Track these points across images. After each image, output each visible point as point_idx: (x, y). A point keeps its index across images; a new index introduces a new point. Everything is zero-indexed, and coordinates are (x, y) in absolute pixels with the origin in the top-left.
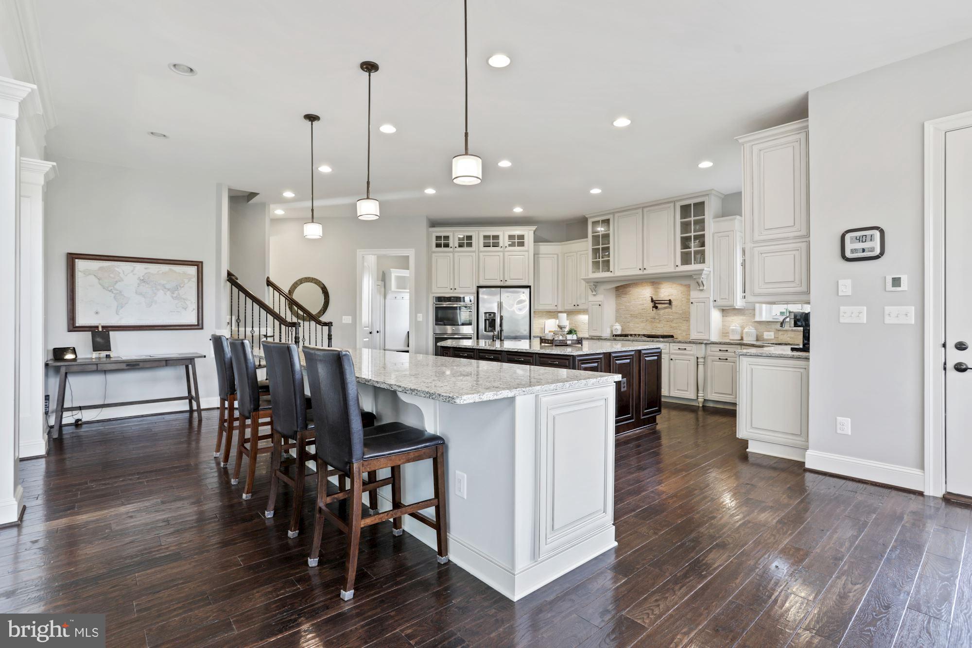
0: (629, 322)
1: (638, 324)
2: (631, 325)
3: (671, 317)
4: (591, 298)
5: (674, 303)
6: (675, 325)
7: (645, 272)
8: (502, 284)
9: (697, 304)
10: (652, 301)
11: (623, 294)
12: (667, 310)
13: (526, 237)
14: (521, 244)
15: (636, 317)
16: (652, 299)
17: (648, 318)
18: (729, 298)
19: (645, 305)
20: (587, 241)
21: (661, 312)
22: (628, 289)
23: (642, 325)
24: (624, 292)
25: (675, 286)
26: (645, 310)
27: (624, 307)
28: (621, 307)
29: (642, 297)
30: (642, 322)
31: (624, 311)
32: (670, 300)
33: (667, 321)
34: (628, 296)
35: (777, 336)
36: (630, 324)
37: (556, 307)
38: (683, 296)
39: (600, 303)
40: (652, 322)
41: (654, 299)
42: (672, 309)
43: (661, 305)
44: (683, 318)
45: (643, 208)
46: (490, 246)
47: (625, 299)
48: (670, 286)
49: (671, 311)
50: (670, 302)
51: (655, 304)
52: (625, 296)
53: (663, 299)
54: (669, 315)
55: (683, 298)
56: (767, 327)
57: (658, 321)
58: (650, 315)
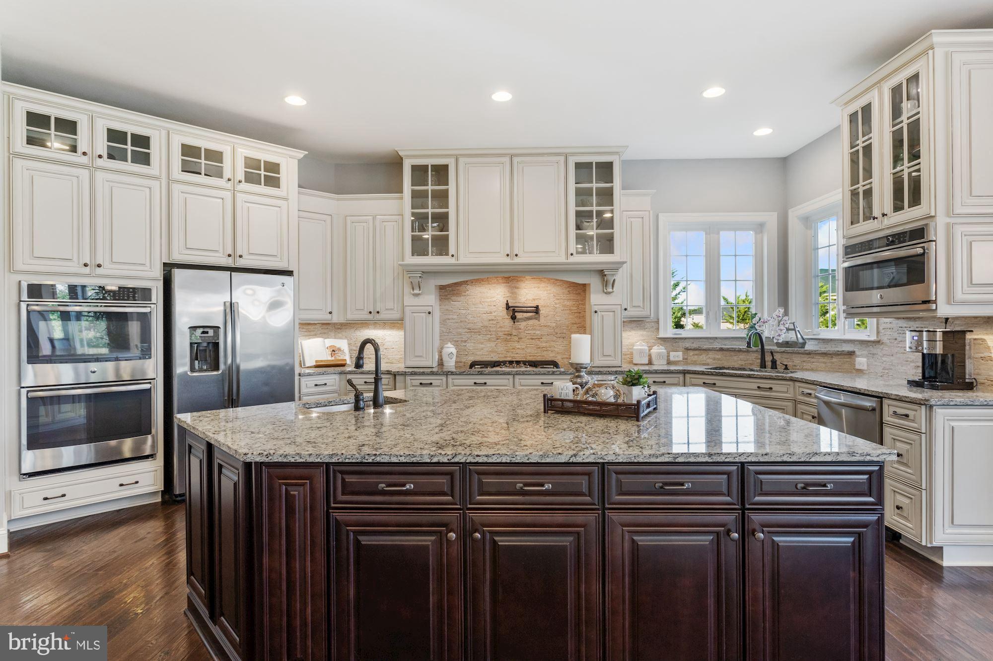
0: (465, 341)
1: (482, 343)
2: (470, 345)
3: (539, 332)
4: (409, 300)
5: (542, 311)
6: (544, 345)
7: (517, 260)
8: (229, 262)
9: (603, 313)
10: (508, 307)
11: (453, 294)
12: (531, 322)
13: (283, 169)
14: (273, 182)
15: (479, 333)
16: (507, 304)
17: (500, 334)
18: (644, 306)
19: (494, 314)
20: (402, 198)
21: (522, 325)
22: (462, 288)
23: (489, 345)
24: (455, 292)
25: (543, 285)
26: (495, 322)
27: (455, 317)
28: (451, 317)
29: (489, 300)
30: (489, 340)
31: (457, 323)
32: (537, 307)
33: (532, 339)
34: (462, 297)
35: (686, 357)
36: (468, 345)
37: (329, 316)
38: (556, 301)
39: (430, 309)
40: (506, 340)
41: (510, 305)
42: (539, 321)
43: (521, 314)
44: (557, 333)
45: (512, 156)
46: (200, 174)
47: (457, 304)
48: (536, 285)
49: (538, 323)
50: (537, 310)
51: (513, 311)
52: (459, 299)
53: (526, 305)
54: (535, 329)
55: (556, 304)
56: (674, 344)
57: (516, 338)
58: (503, 329)
